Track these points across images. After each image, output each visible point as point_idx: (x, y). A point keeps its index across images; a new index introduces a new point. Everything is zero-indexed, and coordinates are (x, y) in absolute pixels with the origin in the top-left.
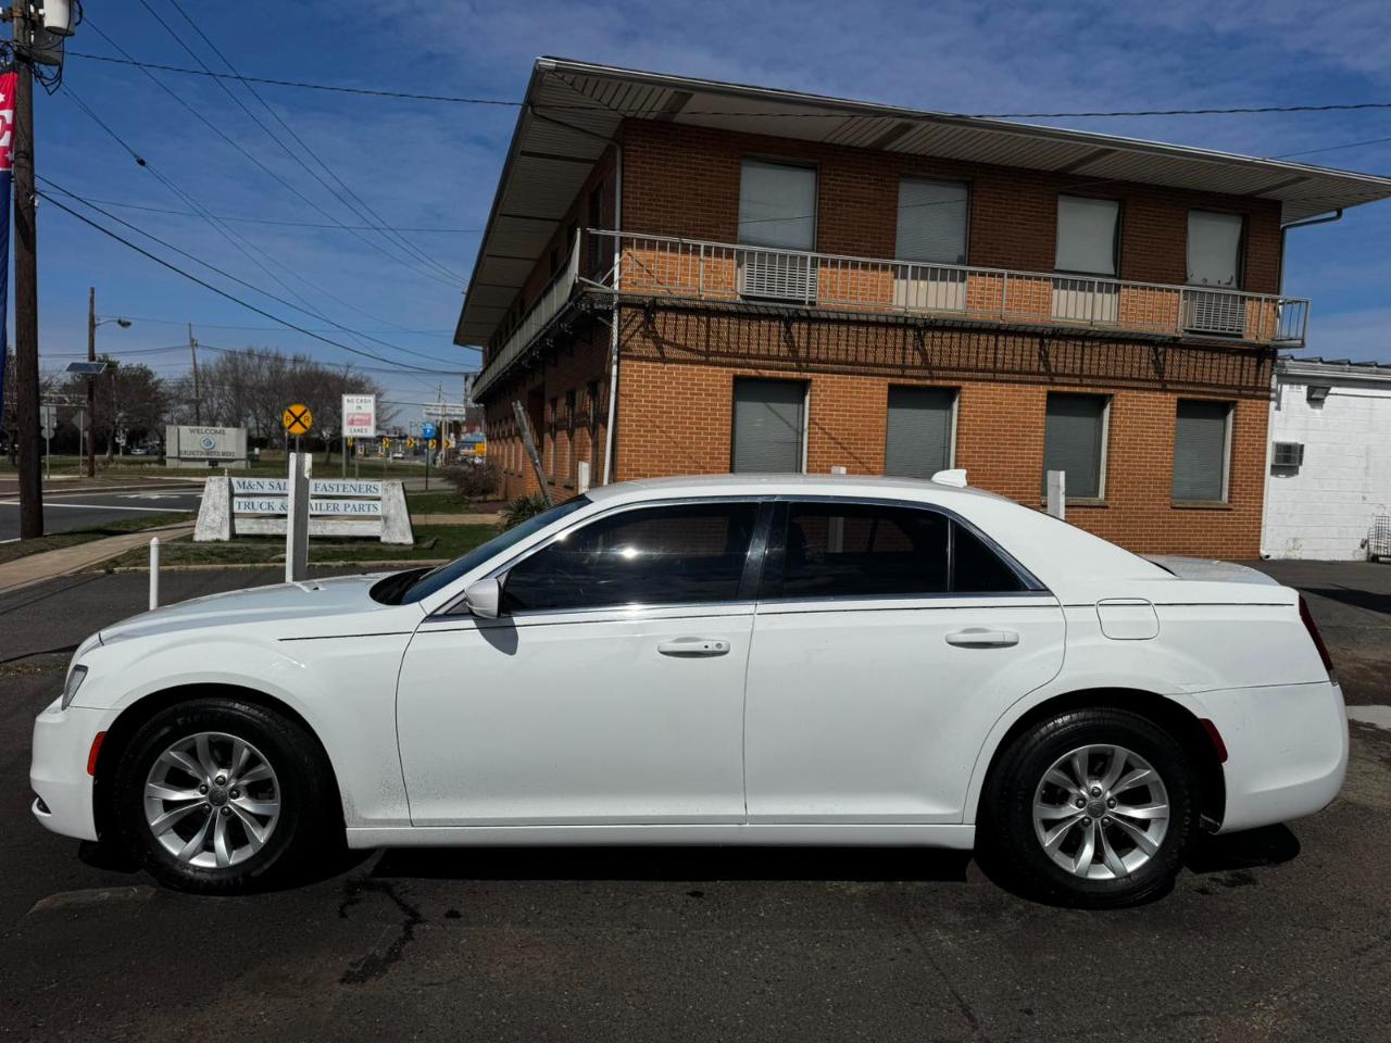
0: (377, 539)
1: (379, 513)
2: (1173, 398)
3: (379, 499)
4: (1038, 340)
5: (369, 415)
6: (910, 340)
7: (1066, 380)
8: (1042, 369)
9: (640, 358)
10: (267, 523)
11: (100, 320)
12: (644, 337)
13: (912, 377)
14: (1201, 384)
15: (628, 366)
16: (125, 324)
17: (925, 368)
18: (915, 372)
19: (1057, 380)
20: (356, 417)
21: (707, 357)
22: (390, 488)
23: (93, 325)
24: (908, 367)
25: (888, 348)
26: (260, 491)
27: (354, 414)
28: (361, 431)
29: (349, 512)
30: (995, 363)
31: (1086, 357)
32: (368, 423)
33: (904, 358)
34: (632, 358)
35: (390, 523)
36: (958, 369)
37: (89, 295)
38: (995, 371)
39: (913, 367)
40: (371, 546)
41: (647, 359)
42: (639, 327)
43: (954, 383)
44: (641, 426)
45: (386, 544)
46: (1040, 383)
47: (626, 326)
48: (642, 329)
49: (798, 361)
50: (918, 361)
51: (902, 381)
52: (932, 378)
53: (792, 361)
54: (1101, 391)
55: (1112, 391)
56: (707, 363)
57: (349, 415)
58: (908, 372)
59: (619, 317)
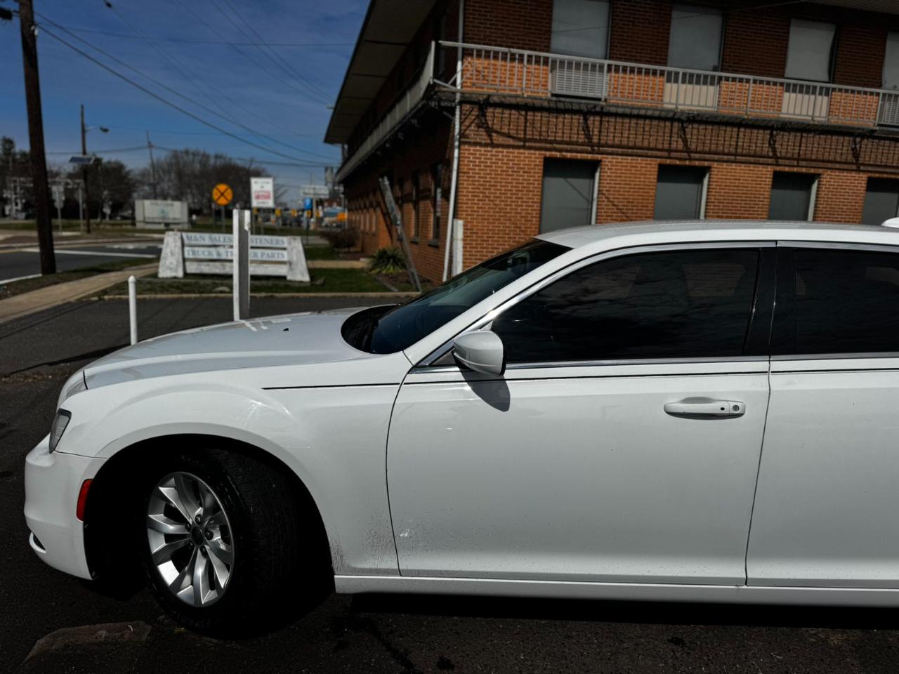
0: (284, 278)
1: (286, 259)
2: (864, 176)
3: (285, 249)
4: (769, 132)
5: (268, 192)
6: (675, 130)
7: (787, 162)
8: (771, 154)
9: (476, 144)
10: (208, 265)
11: (89, 128)
12: (479, 127)
13: (676, 158)
14: (886, 166)
15: (467, 150)
16: (105, 130)
17: (685, 152)
18: (678, 155)
19: (781, 161)
20: (260, 194)
21: (524, 143)
22: (292, 241)
23: (84, 132)
24: (672, 151)
25: (659, 136)
26: (202, 243)
27: (259, 192)
28: (264, 203)
29: (265, 258)
30: (736, 148)
31: (803, 145)
32: (268, 197)
33: (670, 144)
34: (469, 143)
35: (293, 266)
36: (710, 153)
37: (80, 110)
38: (736, 155)
39: (677, 151)
40: (282, 283)
41: (480, 144)
42: (475, 119)
43: (706, 164)
44: (475, 196)
45: (291, 281)
46: (768, 164)
47: (466, 118)
48: (476, 121)
49: (592, 145)
50: (681, 146)
51: (668, 161)
52: (690, 159)
53: (587, 146)
54: (812, 171)
55: (820, 171)
56: (524, 147)
57: (255, 192)
58: (673, 154)
59: (461, 112)
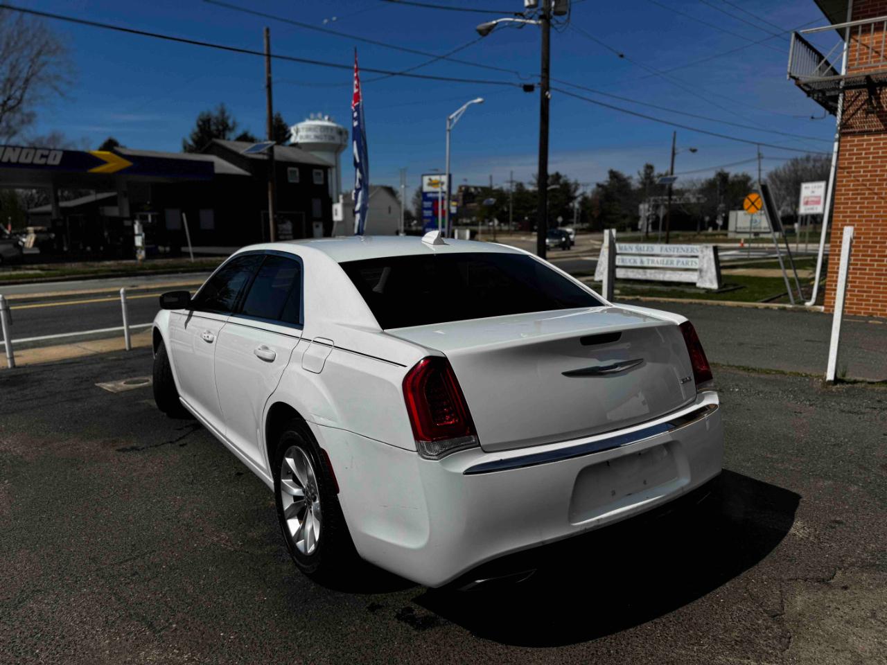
0: (693, 284)
1: (697, 267)
3: (696, 257)
5: (820, 197)
9: (862, 133)
10: (633, 272)
12: (867, 112)
15: (849, 141)
16: (694, 151)
20: (810, 199)
22: (704, 250)
23: (674, 154)
26: (630, 252)
27: (808, 197)
28: (812, 209)
29: (680, 266)
32: (818, 203)
34: (853, 134)
35: (703, 274)
37: (673, 135)
40: (692, 291)
41: (869, 133)
42: (863, 105)
44: (858, 194)
45: (699, 288)
47: (849, 106)
48: (865, 107)
57: (805, 198)
59: (844, 99)
